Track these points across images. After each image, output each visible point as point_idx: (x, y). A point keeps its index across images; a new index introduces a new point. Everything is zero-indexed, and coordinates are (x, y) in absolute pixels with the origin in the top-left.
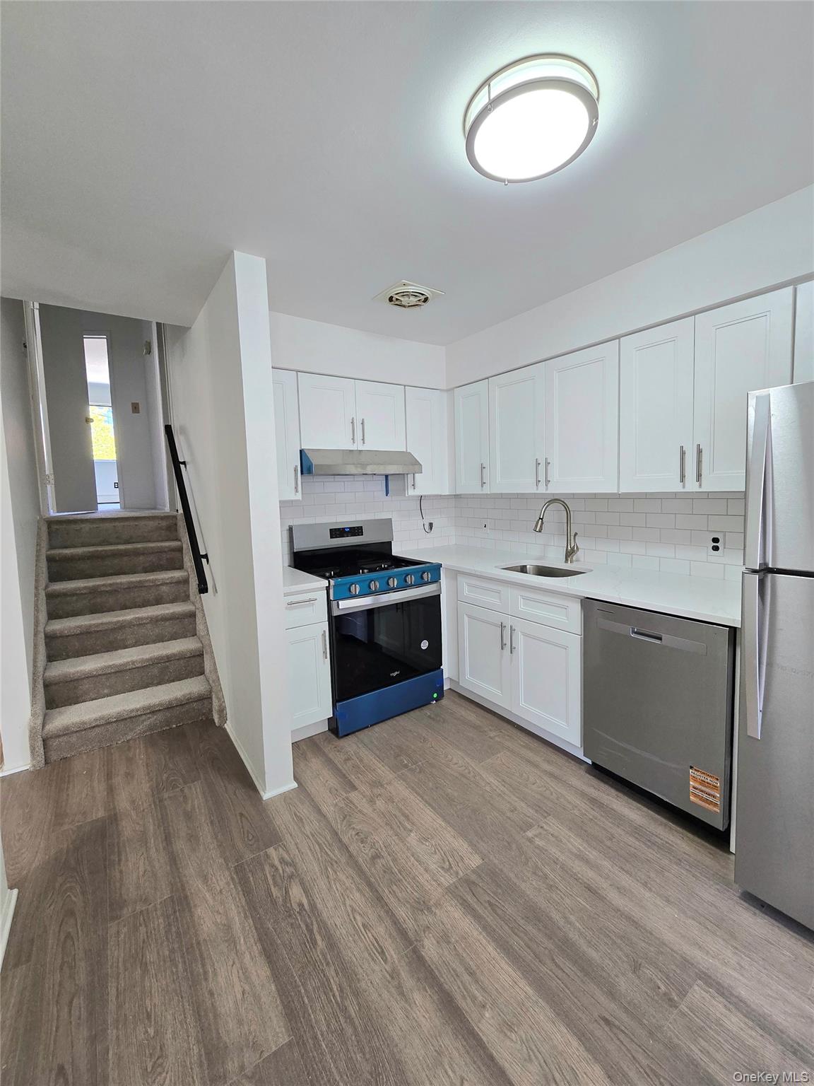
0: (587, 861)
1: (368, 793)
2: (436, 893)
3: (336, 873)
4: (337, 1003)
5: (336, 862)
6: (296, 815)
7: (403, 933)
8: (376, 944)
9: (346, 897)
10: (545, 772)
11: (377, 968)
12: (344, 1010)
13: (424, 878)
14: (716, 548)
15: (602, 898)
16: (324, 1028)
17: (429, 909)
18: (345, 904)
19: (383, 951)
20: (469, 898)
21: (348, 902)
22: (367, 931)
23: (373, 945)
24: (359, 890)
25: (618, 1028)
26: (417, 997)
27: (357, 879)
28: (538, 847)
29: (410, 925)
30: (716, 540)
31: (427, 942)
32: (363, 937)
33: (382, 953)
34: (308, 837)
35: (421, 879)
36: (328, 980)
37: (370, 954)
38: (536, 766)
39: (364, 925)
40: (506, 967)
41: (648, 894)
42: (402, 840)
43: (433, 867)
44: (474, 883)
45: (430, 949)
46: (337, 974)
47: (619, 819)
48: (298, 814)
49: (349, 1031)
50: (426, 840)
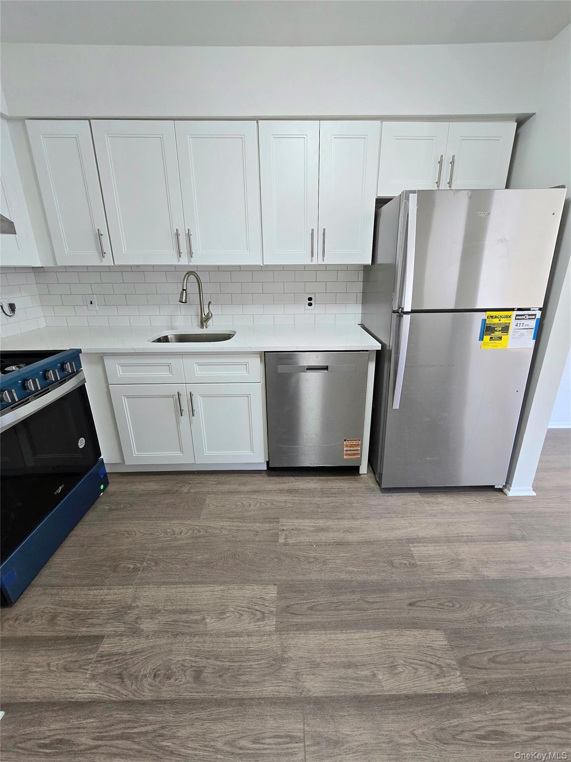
0: (322, 530)
1: (121, 628)
2: (273, 643)
3: (175, 737)
5: (163, 728)
6: (45, 746)
7: (287, 702)
8: (280, 740)
9: (212, 743)
10: (249, 492)
13: (254, 644)
14: (310, 304)
15: (348, 543)
17: (283, 660)
18: (217, 751)
19: (290, 737)
20: (297, 620)
21: (219, 745)
22: (263, 741)
23: (279, 744)
25: (417, 602)
27: (203, 714)
28: (294, 545)
29: (286, 690)
30: (310, 299)
31: (308, 685)
32: (268, 751)
33: (293, 739)
34: (96, 747)
35: (253, 647)
38: (238, 492)
39: (254, 742)
40: (357, 636)
41: (359, 522)
43: (252, 627)
44: (288, 607)
45: (314, 686)
47: (310, 492)
48: (47, 741)
50: (224, 613)
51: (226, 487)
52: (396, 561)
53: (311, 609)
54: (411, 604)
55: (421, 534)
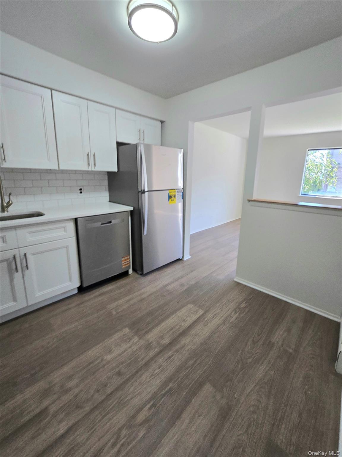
0: (130, 300)
2: (142, 342)
3: (128, 395)
4: (191, 368)
7: (160, 352)
10: (76, 306)
11: (176, 358)
12: (193, 365)
13: (134, 348)
14: (81, 193)
15: (144, 299)
16: (200, 370)
17: (149, 344)
20: (144, 331)
21: (148, 380)
22: (162, 365)
23: (167, 362)
24: (140, 377)
26: (182, 343)
28: (121, 311)
29: (157, 350)
30: (81, 189)
31: (163, 343)
32: (164, 367)
33: (170, 357)
35: (135, 349)
36: (185, 375)
37: (172, 362)
38: (70, 309)
39: (159, 368)
40: (169, 320)
41: (142, 290)
42: (108, 363)
43: (128, 345)
44: (137, 330)
45: (166, 341)
46: (181, 373)
49: (198, 362)
50: (111, 350)
51: (59, 311)
52: (165, 294)
53: (146, 325)
54: (178, 303)
55: (167, 283)
